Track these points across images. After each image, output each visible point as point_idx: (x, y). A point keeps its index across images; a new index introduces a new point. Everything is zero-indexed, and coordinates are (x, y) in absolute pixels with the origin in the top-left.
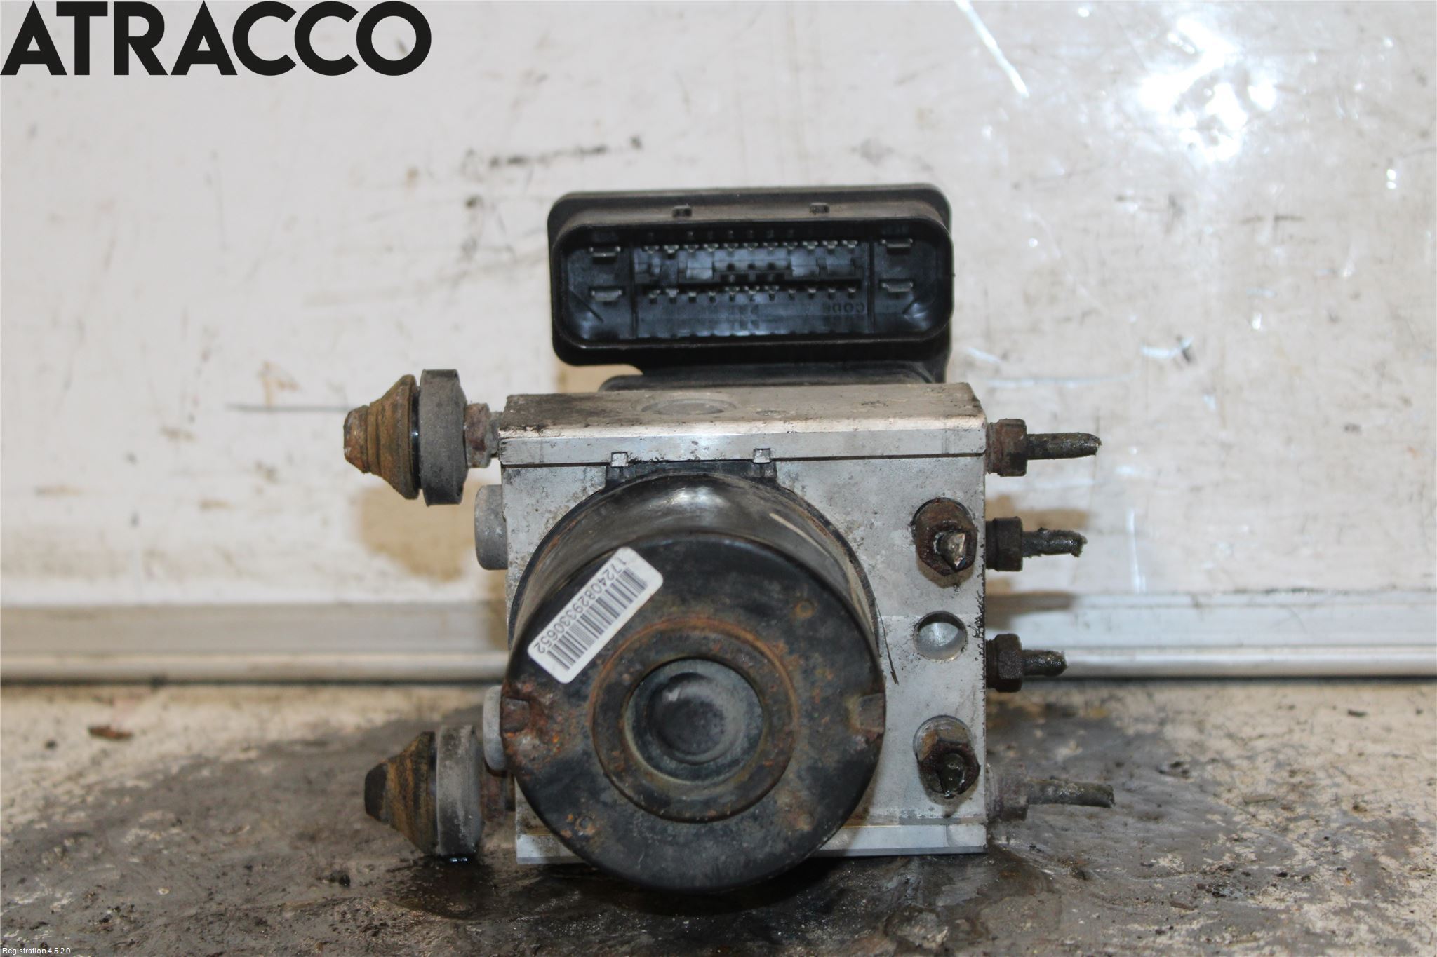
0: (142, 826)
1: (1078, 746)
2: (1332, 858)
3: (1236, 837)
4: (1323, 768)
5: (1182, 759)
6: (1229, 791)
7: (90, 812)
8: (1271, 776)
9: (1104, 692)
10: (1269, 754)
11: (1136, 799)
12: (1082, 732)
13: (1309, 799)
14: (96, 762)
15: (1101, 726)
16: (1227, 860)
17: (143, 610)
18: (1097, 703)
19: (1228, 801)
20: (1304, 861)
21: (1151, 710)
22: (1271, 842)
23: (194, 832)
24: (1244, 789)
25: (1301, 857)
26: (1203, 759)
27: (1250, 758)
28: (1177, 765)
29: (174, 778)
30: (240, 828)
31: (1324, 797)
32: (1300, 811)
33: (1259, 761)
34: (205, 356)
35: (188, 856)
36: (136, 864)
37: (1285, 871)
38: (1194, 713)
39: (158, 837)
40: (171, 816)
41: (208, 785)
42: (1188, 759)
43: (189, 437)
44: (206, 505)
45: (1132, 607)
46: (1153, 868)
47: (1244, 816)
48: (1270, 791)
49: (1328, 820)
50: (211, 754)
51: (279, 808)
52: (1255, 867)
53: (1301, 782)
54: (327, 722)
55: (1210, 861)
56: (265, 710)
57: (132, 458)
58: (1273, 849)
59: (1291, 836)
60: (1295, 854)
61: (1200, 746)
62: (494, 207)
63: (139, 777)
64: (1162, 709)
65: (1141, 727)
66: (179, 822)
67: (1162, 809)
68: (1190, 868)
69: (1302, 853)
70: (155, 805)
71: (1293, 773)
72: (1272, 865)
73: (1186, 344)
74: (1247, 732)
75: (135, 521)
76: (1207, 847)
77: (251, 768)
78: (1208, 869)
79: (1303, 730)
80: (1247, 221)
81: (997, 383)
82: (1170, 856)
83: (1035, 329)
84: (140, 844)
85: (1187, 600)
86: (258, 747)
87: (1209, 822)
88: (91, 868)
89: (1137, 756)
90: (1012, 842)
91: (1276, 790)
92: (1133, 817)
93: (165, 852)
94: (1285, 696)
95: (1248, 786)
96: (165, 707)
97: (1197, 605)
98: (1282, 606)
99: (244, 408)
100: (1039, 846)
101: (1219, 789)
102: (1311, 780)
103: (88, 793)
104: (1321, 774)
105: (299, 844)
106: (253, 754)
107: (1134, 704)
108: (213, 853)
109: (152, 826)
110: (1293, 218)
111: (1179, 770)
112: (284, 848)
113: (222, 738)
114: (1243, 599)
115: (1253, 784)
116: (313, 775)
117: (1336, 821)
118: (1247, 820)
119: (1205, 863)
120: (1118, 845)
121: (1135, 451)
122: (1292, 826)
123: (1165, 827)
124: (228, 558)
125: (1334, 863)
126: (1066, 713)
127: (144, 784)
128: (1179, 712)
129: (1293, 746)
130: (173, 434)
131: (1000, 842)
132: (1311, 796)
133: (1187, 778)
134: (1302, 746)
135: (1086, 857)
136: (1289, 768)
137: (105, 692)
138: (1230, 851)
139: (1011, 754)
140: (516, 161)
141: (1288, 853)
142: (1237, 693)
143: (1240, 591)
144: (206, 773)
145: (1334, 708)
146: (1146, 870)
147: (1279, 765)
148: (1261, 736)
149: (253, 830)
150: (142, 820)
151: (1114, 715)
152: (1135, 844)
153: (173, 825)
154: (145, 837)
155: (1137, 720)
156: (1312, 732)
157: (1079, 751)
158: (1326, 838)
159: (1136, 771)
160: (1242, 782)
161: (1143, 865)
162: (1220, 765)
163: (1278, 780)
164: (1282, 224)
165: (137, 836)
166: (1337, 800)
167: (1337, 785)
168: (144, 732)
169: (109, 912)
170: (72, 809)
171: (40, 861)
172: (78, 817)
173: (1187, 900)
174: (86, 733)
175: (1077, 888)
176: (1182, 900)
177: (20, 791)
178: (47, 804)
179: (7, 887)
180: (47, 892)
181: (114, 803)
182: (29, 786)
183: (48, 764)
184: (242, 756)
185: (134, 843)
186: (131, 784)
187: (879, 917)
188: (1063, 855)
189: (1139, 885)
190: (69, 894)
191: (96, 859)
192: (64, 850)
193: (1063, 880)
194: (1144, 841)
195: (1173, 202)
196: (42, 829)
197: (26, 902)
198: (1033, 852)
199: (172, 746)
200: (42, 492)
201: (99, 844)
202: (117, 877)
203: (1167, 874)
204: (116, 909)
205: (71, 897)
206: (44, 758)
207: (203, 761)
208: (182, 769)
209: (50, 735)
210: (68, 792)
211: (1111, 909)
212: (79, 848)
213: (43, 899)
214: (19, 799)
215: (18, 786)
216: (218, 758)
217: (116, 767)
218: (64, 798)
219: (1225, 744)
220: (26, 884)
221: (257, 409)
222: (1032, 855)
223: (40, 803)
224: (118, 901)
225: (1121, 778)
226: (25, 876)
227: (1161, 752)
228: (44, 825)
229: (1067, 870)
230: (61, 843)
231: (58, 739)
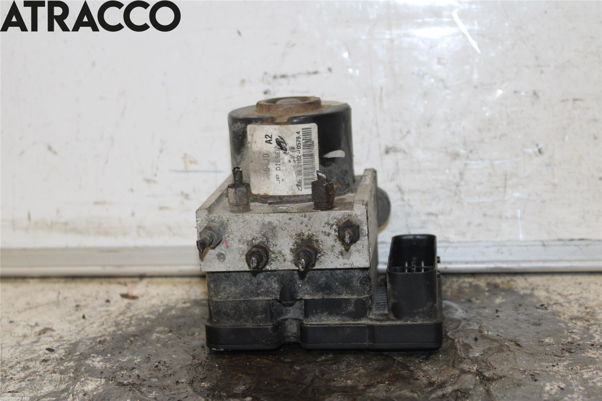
0: (157, 333)
1: (503, 299)
3: (571, 331)
4: (597, 306)
5: (543, 303)
6: (564, 315)
7: (136, 327)
8: (578, 309)
9: (508, 278)
10: (576, 301)
11: (530, 318)
12: (503, 293)
13: (594, 318)
14: (128, 307)
15: (510, 291)
16: (570, 340)
17: (137, 249)
18: (506, 282)
19: (564, 318)
20: (599, 340)
21: (527, 285)
22: (584, 333)
23: (178, 335)
24: (569, 314)
25: (597, 339)
26: (551, 303)
27: (569, 303)
28: (542, 305)
29: (162, 314)
30: (194, 334)
31: (600, 317)
32: (592, 322)
33: (573, 303)
34: (161, 151)
35: (179, 343)
36: (160, 347)
37: (593, 344)
38: (544, 286)
39: (164, 337)
40: (167, 329)
41: (176, 317)
42: (545, 303)
43: (154, 182)
44: (161, 208)
45: (520, 246)
46: (544, 343)
48: (579, 314)
50: (173, 305)
52: (581, 342)
53: (590, 311)
55: (564, 340)
56: (187, 287)
57: (132, 190)
58: (586, 336)
59: (591, 332)
60: (595, 338)
61: (549, 298)
62: (275, 94)
63: (148, 314)
64: (532, 284)
65: (525, 291)
66: (171, 331)
67: (540, 322)
68: (557, 343)
69: (597, 337)
70: (160, 325)
71: (586, 308)
72: (587, 341)
73: (540, 147)
74: (565, 293)
75: (133, 214)
76: (561, 335)
77: (190, 310)
78: (564, 343)
79: (586, 292)
80: (563, 101)
81: (468, 162)
82: (549, 338)
83: (482, 141)
84: (158, 340)
85: (540, 243)
86: (189, 302)
87: (559, 326)
88: (144, 348)
89: (526, 302)
90: (490, 333)
91: (581, 314)
92: (531, 324)
93: (169, 342)
94: (577, 279)
96: (147, 286)
97: (544, 245)
98: (576, 246)
99: (176, 171)
100: (500, 334)
101: (560, 314)
102: (594, 310)
103: (131, 320)
104: (597, 308)
106: (188, 305)
107: (520, 283)
108: (188, 342)
109: (161, 332)
110: (580, 100)
111: (544, 307)
113: (174, 298)
114: (561, 243)
115: (572, 312)
118: (573, 325)
119: (562, 341)
120: (529, 334)
121: (520, 187)
122: (590, 327)
123: (543, 328)
124: (170, 229)
126: (496, 286)
127: (153, 317)
128: (538, 286)
129: (584, 298)
130: (148, 181)
131: (485, 333)
132: (595, 316)
133: (547, 310)
134: (587, 298)
135: (519, 339)
136: (584, 306)
137: (122, 280)
138: (570, 336)
139: (478, 302)
140: (283, 76)
141: (592, 337)
142: (558, 278)
143: (560, 240)
144: (173, 312)
145: (596, 283)
146: (541, 343)
147: (580, 305)
148: (571, 294)
150: (156, 330)
151: (514, 287)
152: (535, 334)
153: (169, 332)
154: (159, 337)
155: (523, 289)
156: (590, 293)
157: (504, 300)
159: (527, 308)
160: (568, 311)
161: (539, 341)
162: (558, 305)
163: (581, 311)
164: (576, 102)
165: (157, 337)
168: (142, 296)
169: (157, 364)
170: (128, 326)
171: (124, 345)
172: (132, 329)
173: (560, 354)
174: (119, 297)
175: (519, 350)
176: (558, 354)
177: (103, 319)
178: (117, 324)
179: (115, 355)
180: (131, 357)
181: (144, 324)
182: (106, 317)
183: (109, 308)
184: (184, 305)
185: (157, 339)
186: (146, 316)
187: (448, 361)
188: (509, 338)
189: (541, 349)
190: (139, 357)
191: (144, 345)
192: (131, 341)
193: (513, 347)
194: (538, 333)
195: (535, 94)
196: (121, 334)
197: (124, 360)
198: (498, 336)
199: (155, 301)
200: (96, 203)
201: (143, 339)
202: (155, 351)
203: (550, 345)
204: (159, 363)
205: (140, 358)
206: (108, 306)
207: (170, 307)
208: (164, 311)
209: (106, 297)
210: (123, 319)
211: (533, 357)
212: (136, 341)
213: (131, 359)
214: (105, 322)
215: (102, 317)
216: (175, 306)
217: (137, 310)
218: (123, 322)
219: (558, 297)
220: (122, 354)
221: (182, 171)
222: (499, 338)
223: (114, 324)
224: (159, 359)
225: (522, 310)
226: (120, 351)
227: (535, 300)
228: (121, 332)
229: (513, 343)
230: (129, 339)
231: (109, 299)
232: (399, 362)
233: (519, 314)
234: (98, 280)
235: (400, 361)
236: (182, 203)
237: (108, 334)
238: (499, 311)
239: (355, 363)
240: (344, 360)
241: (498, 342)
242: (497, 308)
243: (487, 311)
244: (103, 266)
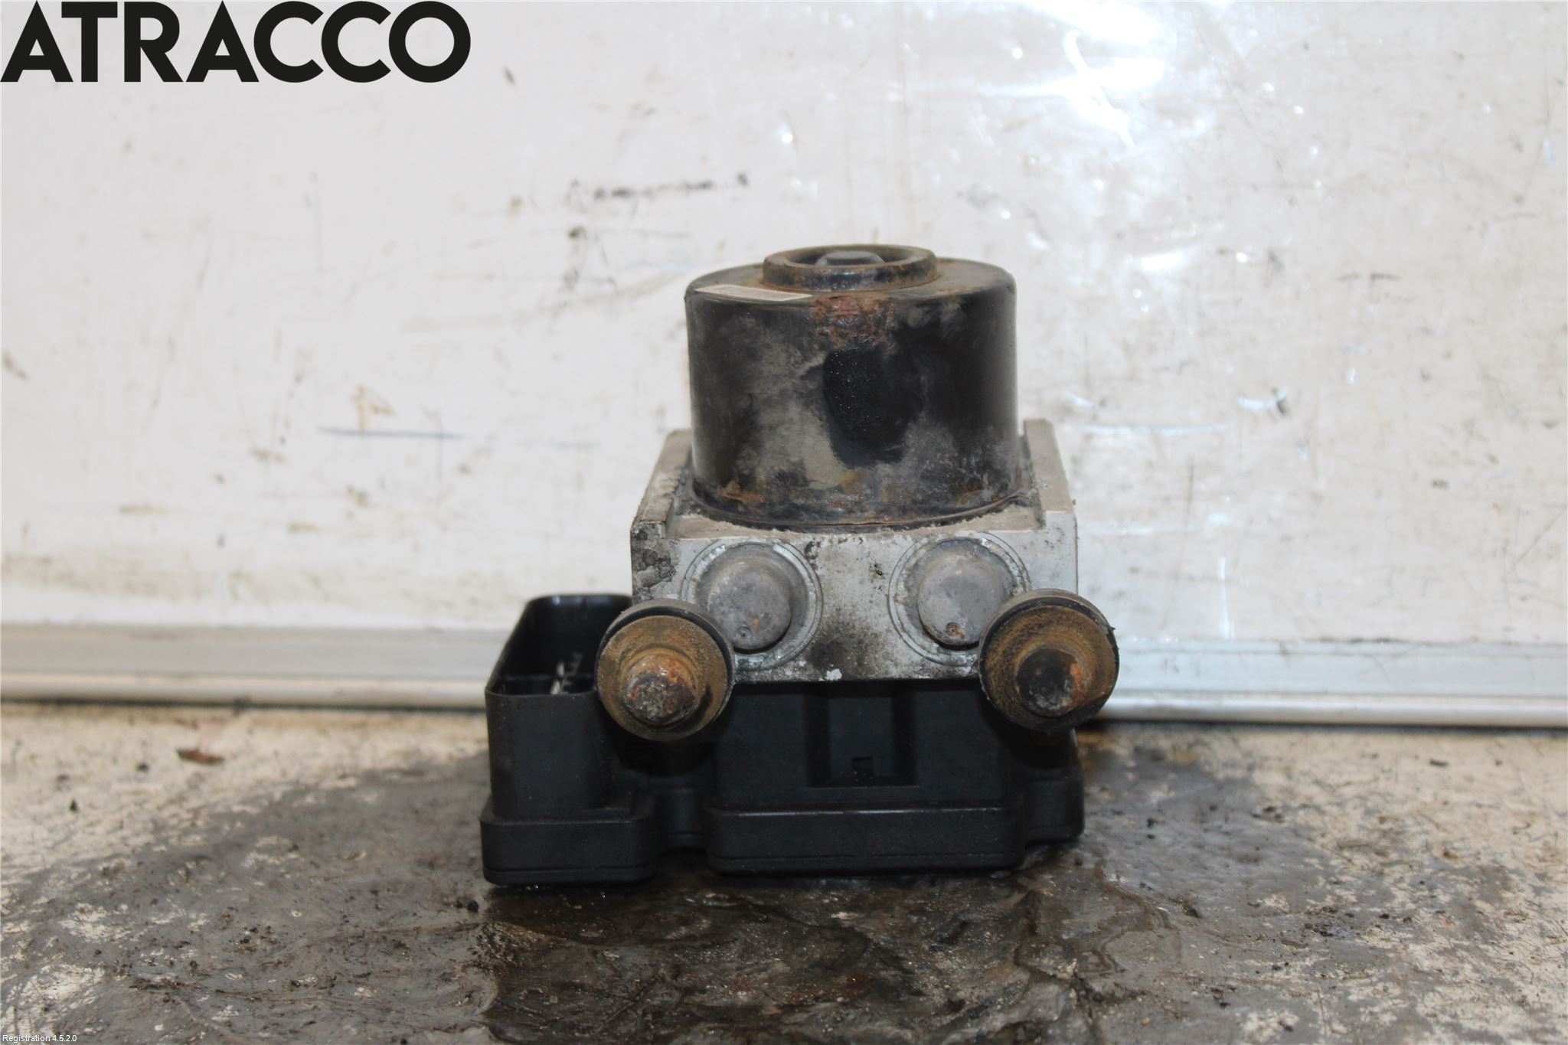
0: (260, 851)
1: (1170, 789)
2: (1430, 901)
3: (1335, 880)
4: (1410, 815)
5: (1273, 804)
6: (1323, 835)
7: (205, 836)
8: (1361, 822)
9: (1190, 736)
10: (1357, 801)
11: (1233, 841)
12: (1172, 776)
13: (1400, 846)
14: (194, 784)
15: (1191, 769)
16: (1329, 901)
17: (227, 632)
18: (1184, 747)
19: (1323, 846)
20: (1403, 904)
21: (1238, 756)
22: (1369, 885)
23: (312, 858)
24: (1336, 834)
25: (1400, 900)
26: (1294, 804)
27: (1340, 805)
28: (1270, 809)
29: (279, 804)
30: (357, 855)
31: (1415, 844)
32: (1394, 856)
33: (1349, 807)
34: (298, 379)
35: (312, 880)
36: (262, 887)
37: (1386, 913)
38: (1280, 760)
39: (277, 862)
40: (286, 842)
41: (315, 812)
42: (1279, 804)
43: (279, 459)
44: (295, 528)
45: (1221, 652)
46: (1260, 908)
47: (1340, 861)
48: (1363, 836)
49: (1421, 866)
50: (311, 781)
51: (392, 835)
52: (1357, 909)
53: (1391, 829)
54: (417, 751)
55: (1313, 902)
56: (353, 737)
57: (220, 479)
58: (1372, 892)
59: (1387, 881)
60: (1394, 897)
61: (1290, 792)
62: (597, 239)
63: (244, 802)
64: (1249, 754)
65: (1230, 772)
66: (295, 848)
67: (1260, 852)
68: (1296, 908)
69: (1400, 896)
70: (269, 831)
71: (1382, 820)
72: (1373, 906)
73: (1281, 396)
74: (1333, 779)
75: (221, 542)
76: (1309, 889)
77: (354, 795)
78: (1312, 910)
79: (1388, 779)
80: (1345, 278)
81: (1094, 429)
82: (1275, 897)
83: (1132, 377)
84: (261, 868)
85: (1275, 647)
86: (355, 775)
87: (1307, 865)
88: (219, 891)
89: (1229, 800)
90: (1123, 880)
91: (1368, 836)
92: (1233, 859)
93: (288, 876)
94: (1367, 745)
95: (1340, 832)
96: (250, 732)
97: (1284, 653)
98: (1366, 655)
99: (336, 431)
100: (1149, 884)
101: (1314, 834)
102: (1401, 827)
103: (196, 817)
104: (1409, 821)
105: (419, 870)
106: (351, 782)
107: (1219, 749)
108: (337, 877)
109: (269, 850)
110: (1389, 277)
111: (1272, 814)
112: (405, 873)
113: (316, 764)
114: (1328, 647)
115: (1344, 829)
116: (418, 805)
117: (1428, 867)
118: (1343, 863)
119: (1308, 904)
120: (1223, 885)
121: (1228, 499)
122: (1387, 870)
123: (1264, 868)
124: (316, 581)
125: (1432, 906)
126: (1156, 757)
127: (252, 810)
128: (1265, 759)
129: (1379, 794)
130: (263, 455)
131: (1111, 880)
132: (1402, 842)
133: (1281, 822)
134: (1388, 794)
135: (1195, 895)
136: (1378, 815)
137: (187, 714)
138: (1331, 893)
139: (1106, 796)
140: (621, 193)
141: (1387, 896)
142: (1320, 739)
143: (1326, 640)
144: (310, 799)
145: (1416, 757)
146: (1253, 909)
147: (1368, 812)
148: (1348, 784)
149: (369, 857)
150: (258, 845)
151: (1202, 759)
152: (1239, 884)
153: (290, 851)
154: (264, 862)
155: (1225, 765)
156: (1396, 781)
157: (1172, 794)
158: (1422, 883)
159: (1231, 815)
160: (1334, 828)
161: (1249, 904)
162: (1311, 810)
163: (1369, 826)
164: (1378, 282)
165: (257, 860)
166: (1427, 847)
167: (1427, 832)
168: (235, 756)
169: (247, 933)
170: (186, 832)
171: (167, 883)
172: (195, 841)
173: (1297, 939)
174: (175, 757)
175: (1191, 925)
176: (1292, 939)
177: (125, 813)
178: (158, 827)
179: (141, 907)
180: (182, 913)
181: (227, 828)
182: (132, 808)
183: (145, 786)
184: (342, 784)
185: (256, 868)
186: (237, 809)
187: (1005, 949)
188: (1172, 893)
189: (1250, 924)
190: (203, 915)
191: (221, 882)
192: (188, 873)
193: (1177, 915)
194: (1248, 882)
195: (1272, 258)
196: (162, 852)
197: (163, 922)
198: (1144, 889)
199: (266, 771)
200: (126, 510)
201: (221, 868)
202: (247, 900)
203: (1275, 914)
204: (254, 930)
205: (206, 918)
206: (140, 781)
207: (303, 788)
208: (285, 796)
209: (140, 757)
210: (175, 815)
211: (1227, 945)
212: (202, 871)
213: (180, 920)
214: (126, 821)
215: (121, 808)
216: (317, 785)
217: (216, 791)
218: (173, 822)
219: (1314, 791)
220: (160, 904)
221: (350, 433)
222: (1144, 892)
223: (150, 826)
224: (254, 922)
225: (1217, 821)
226: (156, 897)
227: (1253, 796)
228: (163, 848)
229: (1179, 908)
230: (183, 866)
231: (149, 762)
232: (878, 947)
233: (1206, 830)
234: (124, 712)
235: (882, 943)
236: (350, 515)
237: (129, 853)
238: (1157, 822)
239: (765, 946)
240: (736, 939)
241: (1139, 904)
242: (1153, 816)
243: (1124, 821)
244: (139, 674)
